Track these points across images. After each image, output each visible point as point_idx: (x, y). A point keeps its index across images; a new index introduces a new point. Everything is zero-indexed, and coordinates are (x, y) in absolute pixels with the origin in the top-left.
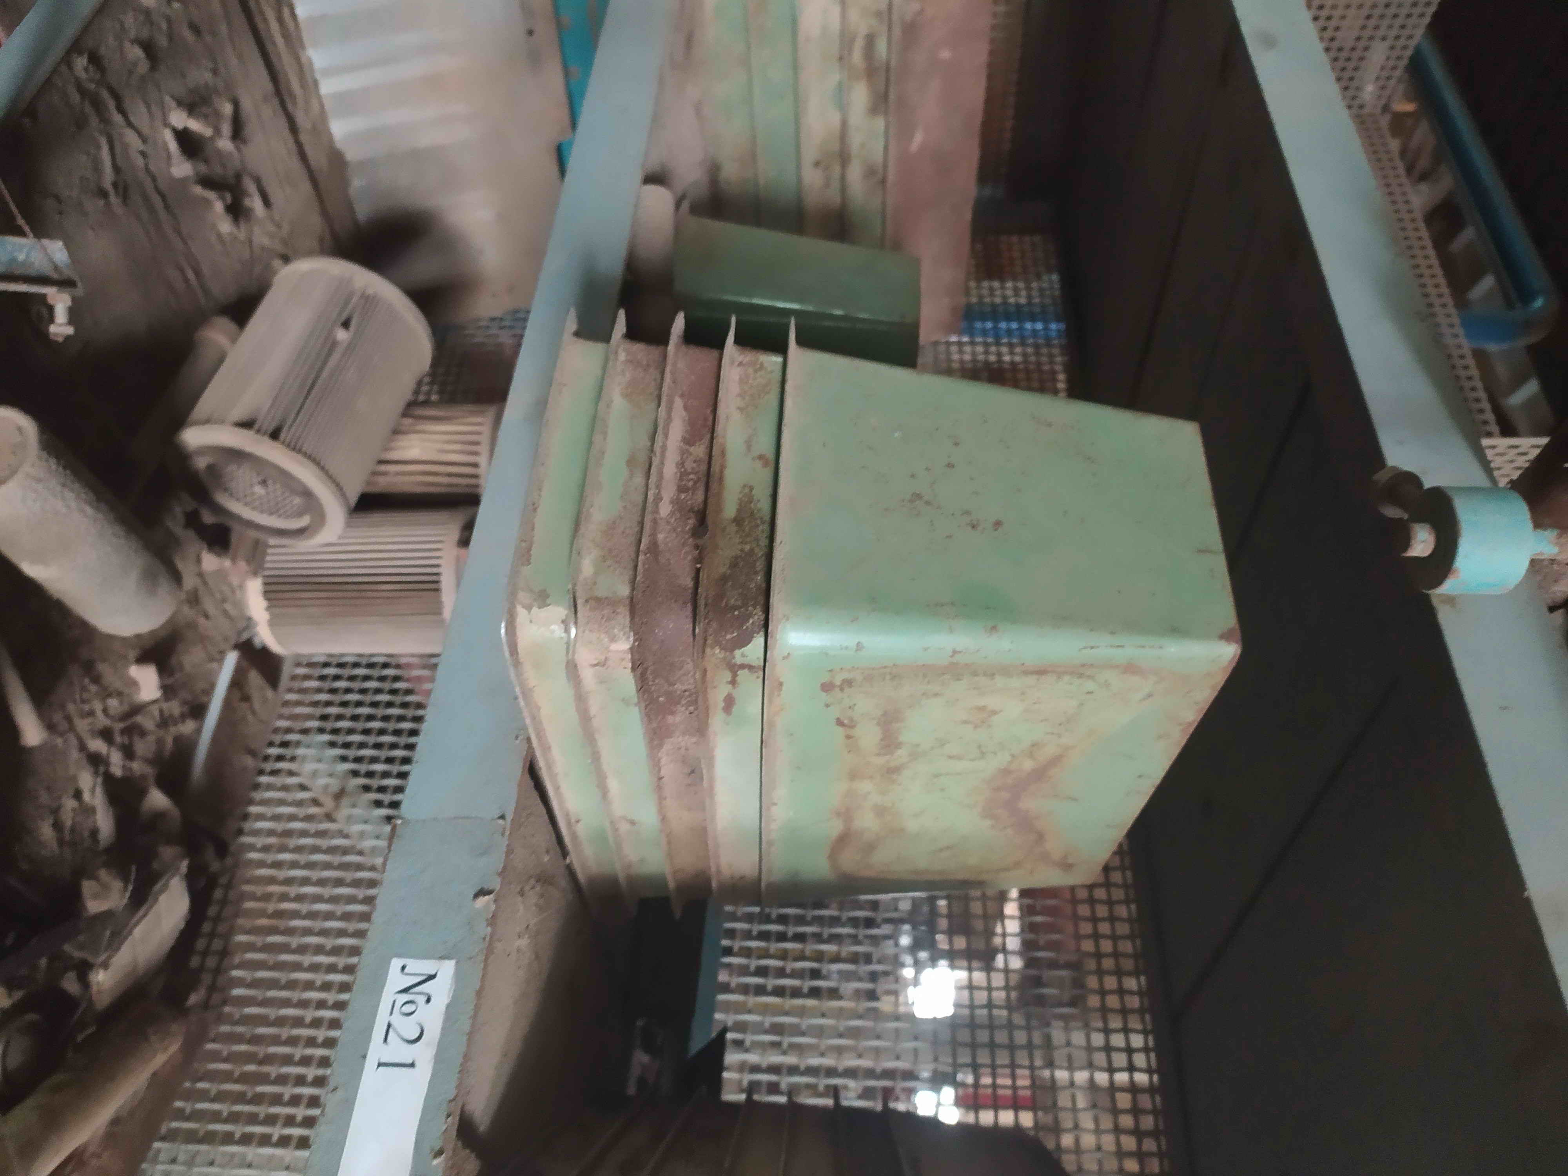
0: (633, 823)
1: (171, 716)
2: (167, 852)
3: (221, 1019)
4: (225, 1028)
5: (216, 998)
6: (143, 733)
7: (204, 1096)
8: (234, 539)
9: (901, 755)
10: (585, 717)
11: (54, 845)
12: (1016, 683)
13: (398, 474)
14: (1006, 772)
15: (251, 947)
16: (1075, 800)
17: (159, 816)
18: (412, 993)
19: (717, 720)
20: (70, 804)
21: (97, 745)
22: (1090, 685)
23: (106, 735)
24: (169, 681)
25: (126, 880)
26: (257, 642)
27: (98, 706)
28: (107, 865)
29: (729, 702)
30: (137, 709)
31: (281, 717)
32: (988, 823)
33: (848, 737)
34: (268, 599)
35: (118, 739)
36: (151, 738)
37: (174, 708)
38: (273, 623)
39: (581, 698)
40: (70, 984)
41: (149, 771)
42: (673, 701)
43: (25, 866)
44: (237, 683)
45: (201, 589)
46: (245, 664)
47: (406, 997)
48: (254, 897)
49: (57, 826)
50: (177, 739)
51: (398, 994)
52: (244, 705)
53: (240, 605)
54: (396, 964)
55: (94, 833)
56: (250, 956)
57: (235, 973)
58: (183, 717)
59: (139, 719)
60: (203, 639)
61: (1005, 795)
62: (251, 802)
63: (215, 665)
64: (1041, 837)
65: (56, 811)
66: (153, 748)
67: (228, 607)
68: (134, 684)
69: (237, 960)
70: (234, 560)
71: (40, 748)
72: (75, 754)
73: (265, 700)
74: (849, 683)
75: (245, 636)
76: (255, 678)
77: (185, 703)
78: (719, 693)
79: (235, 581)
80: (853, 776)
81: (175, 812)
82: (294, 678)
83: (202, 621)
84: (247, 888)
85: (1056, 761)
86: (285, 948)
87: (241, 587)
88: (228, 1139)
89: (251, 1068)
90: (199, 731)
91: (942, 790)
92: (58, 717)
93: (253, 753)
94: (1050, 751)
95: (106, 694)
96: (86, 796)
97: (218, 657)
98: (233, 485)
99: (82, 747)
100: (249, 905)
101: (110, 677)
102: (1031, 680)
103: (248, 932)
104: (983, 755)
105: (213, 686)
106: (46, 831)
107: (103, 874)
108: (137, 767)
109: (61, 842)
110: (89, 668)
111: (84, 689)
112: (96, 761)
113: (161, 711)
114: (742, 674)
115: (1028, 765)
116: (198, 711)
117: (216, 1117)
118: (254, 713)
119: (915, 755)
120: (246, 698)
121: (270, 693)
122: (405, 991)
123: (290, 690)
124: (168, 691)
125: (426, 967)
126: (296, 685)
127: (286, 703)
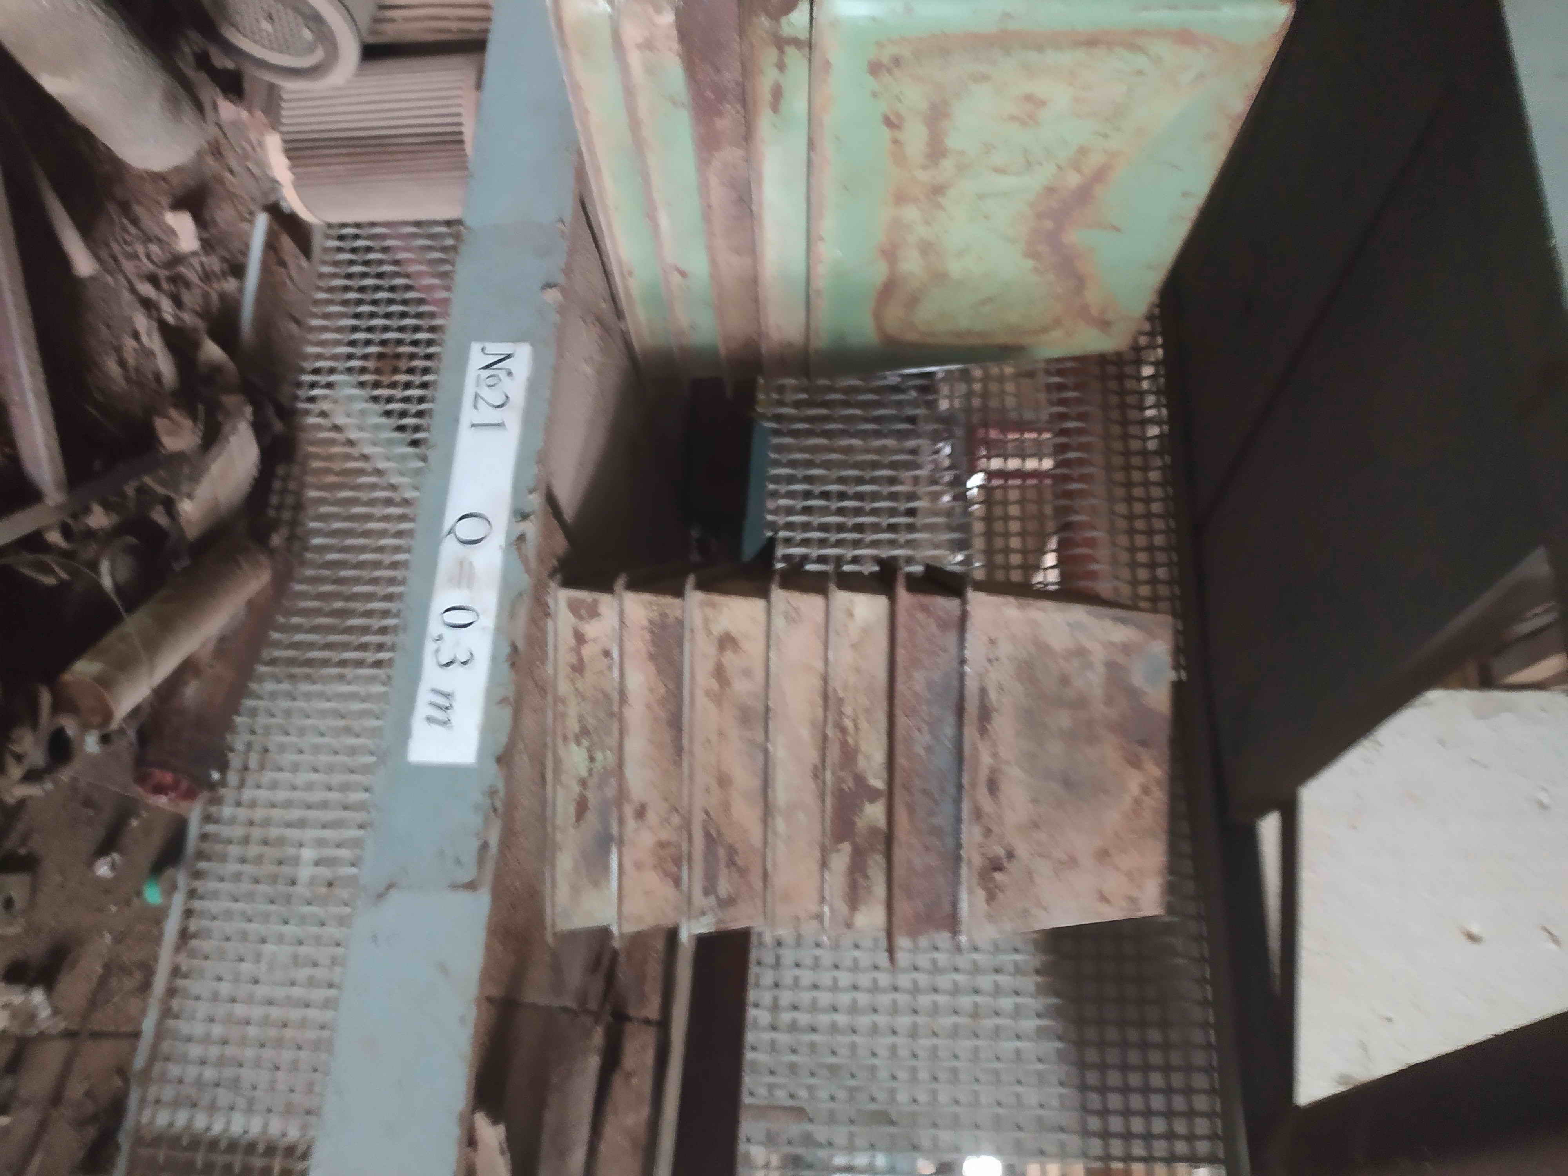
0: (683, 274)
1: (213, 271)
2: (230, 400)
3: (303, 563)
4: (310, 572)
5: (297, 546)
6: (188, 285)
7: (298, 629)
8: (247, 86)
9: (948, 164)
10: (635, 124)
11: (122, 382)
12: (1066, 58)
13: (406, 20)
14: (1050, 190)
15: (322, 501)
16: (1116, 229)
17: (216, 369)
18: (494, 369)
19: (765, 123)
20: (129, 343)
21: (146, 289)
22: (1140, 61)
23: (153, 280)
24: (206, 235)
25: (194, 418)
26: (284, 205)
27: (140, 249)
28: (176, 406)
29: (777, 93)
30: (177, 259)
31: (319, 289)
32: (1030, 263)
33: (896, 142)
34: (289, 158)
35: (165, 285)
36: (197, 292)
37: (214, 263)
38: (299, 184)
39: (629, 92)
40: (159, 516)
41: (200, 324)
42: (721, 94)
43: (99, 397)
44: (271, 246)
45: (222, 140)
46: (276, 227)
47: (488, 372)
48: (318, 457)
49: (122, 363)
50: (223, 296)
51: (482, 370)
52: (281, 270)
53: (263, 165)
54: (475, 347)
55: (158, 377)
56: (324, 509)
57: (313, 525)
58: (224, 274)
59: (183, 270)
60: (232, 197)
61: (1049, 224)
62: (303, 371)
63: (245, 226)
64: (1080, 282)
65: (118, 350)
66: (199, 300)
67: (250, 165)
68: (172, 232)
69: (311, 512)
70: (250, 111)
71: (93, 279)
72: (127, 296)
73: (300, 267)
74: (897, 61)
75: (272, 199)
76: (287, 243)
77: (224, 260)
78: (768, 78)
79: (253, 136)
80: (901, 198)
81: (230, 366)
82: (326, 250)
83: (228, 175)
84: (312, 449)
85: (1100, 175)
86: (355, 501)
87: (261, 144)
88: (326, 663)
89: (339, 604)
90: (241, 290)
91: (986, 217)
92: (104, 254)
93: (297, 322)
94: (1095, 160)
95: (148, 239)
96: (144, 339)
97: (248, 217)
98: (238, 18)
99: (133, 290)
100: (316, 464)
101: (147, 221)
102: (1080, 54)
103: (319, 488)
104: (1029, 165)
105: (247, 246)
106: (112, 367)
107: (173, 413)
108: (188, 318)
109: (128, 379)
110: (125, 208)
111: (124, 229)
112: (147, 304)
113: (202, 264)
114: (790, 51)
115: (1074, 180)
116: (238, 270)
117: (311, 646)
118: (291, 279)
119: (962, 168)
120: (282, 263)
121: (304, 263)
122: (487, 367)
123: (324, 263)
124: (207, 245)
125: (505, 348)
126: (328, 257)
127: (321, 276)
